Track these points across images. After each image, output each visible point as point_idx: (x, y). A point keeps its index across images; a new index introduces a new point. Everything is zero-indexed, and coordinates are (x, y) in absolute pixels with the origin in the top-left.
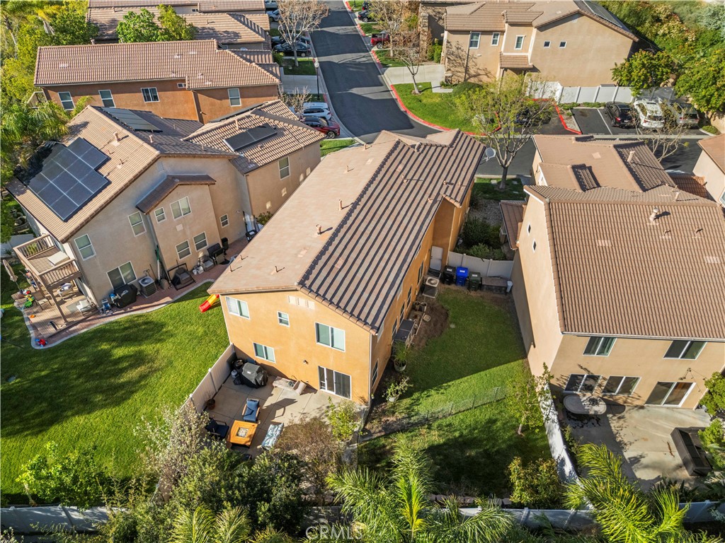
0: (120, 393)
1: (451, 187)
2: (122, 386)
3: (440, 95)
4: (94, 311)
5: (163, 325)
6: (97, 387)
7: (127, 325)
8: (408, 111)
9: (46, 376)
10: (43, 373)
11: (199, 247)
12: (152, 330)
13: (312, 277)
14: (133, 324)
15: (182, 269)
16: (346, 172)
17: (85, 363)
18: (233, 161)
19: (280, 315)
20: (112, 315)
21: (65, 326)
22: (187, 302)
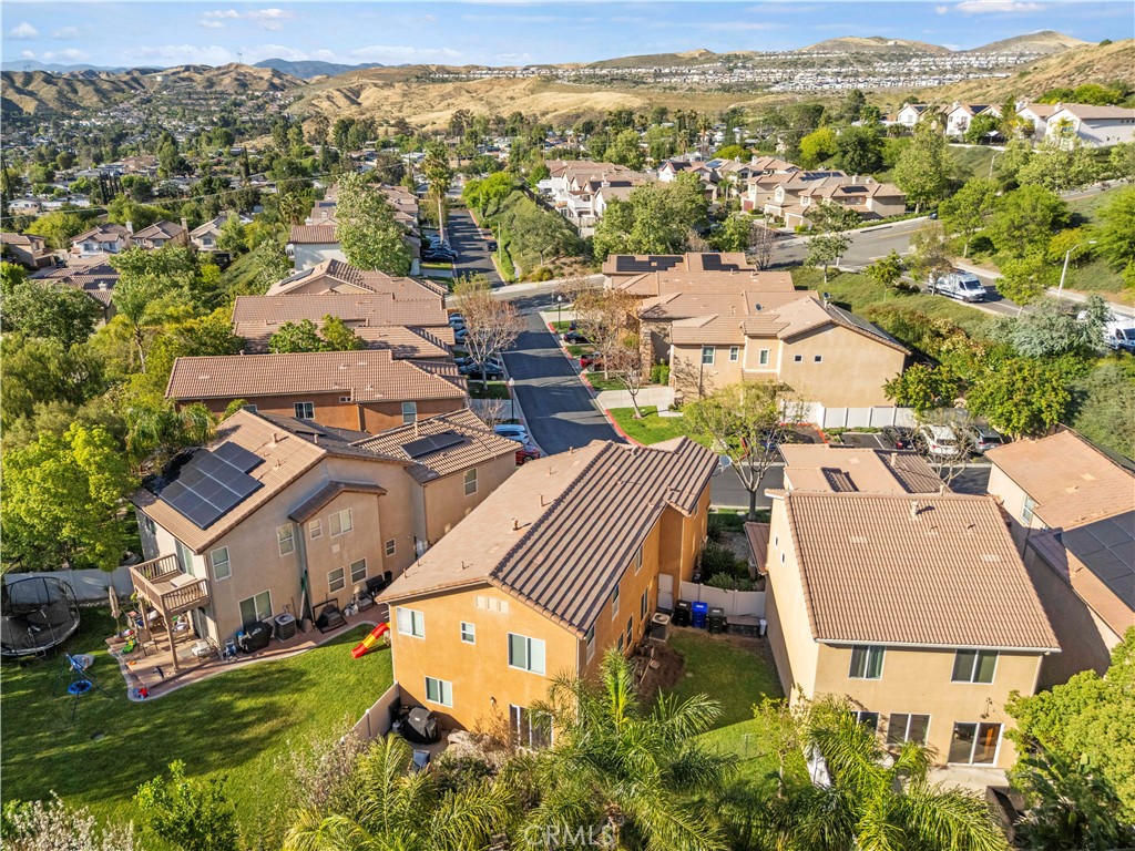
0: (242, 752)
1: (677, 494)
2: (247, 742)
3: (669, 420)
4: (213, 656)
5: (303, 673)
6: (213, 744)
7: (255, 674)
8: (627, 436)
9: (146, 733)
10: (142, 729)
11: (356, 578)
12: (289, 679)
13: (506, 570)
14: (263, 672)
15: (331, 607)
16: (548, 475)
17: (199, 716)
18: (408, 468)
19: (464, 626)
20: (236, 662)
21: (174, 674)
22: (336, 647)
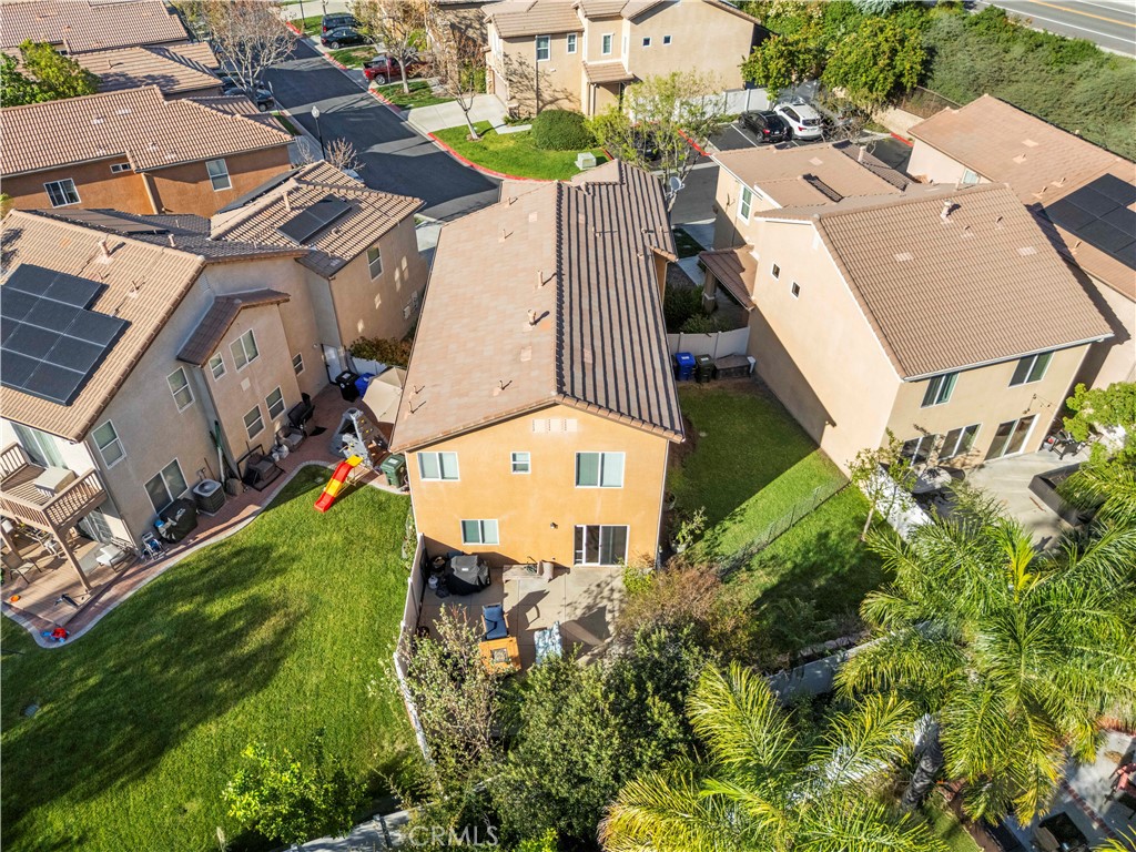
0: (255, 671)
1: (653, 236)
2: (253, 657)
3: (512, 137)
4: (131, 559)
5: (268, 549)
6: (209, 672)
7: (204, 565)
8: (475, 165)
9: (101, 684)
10: (92, 682)
11: (273, 415)
12: (252, 560)
13: (567, 380)
14: (214, 561)
15: (256, 457)
16: (502, 240)
17: (162, 642)
18: (302, 260)
19: (514, 456)
20: (166, 558)
21: (88, 597)
22: (288, 504)
